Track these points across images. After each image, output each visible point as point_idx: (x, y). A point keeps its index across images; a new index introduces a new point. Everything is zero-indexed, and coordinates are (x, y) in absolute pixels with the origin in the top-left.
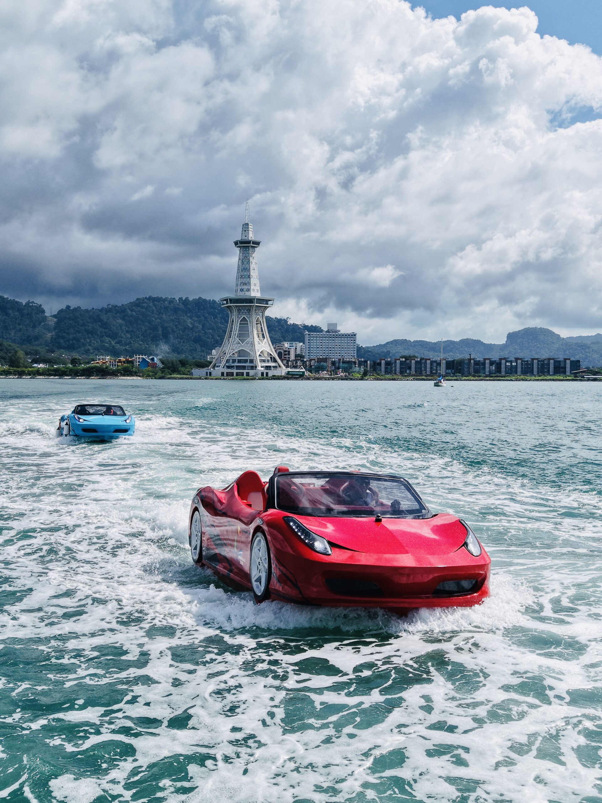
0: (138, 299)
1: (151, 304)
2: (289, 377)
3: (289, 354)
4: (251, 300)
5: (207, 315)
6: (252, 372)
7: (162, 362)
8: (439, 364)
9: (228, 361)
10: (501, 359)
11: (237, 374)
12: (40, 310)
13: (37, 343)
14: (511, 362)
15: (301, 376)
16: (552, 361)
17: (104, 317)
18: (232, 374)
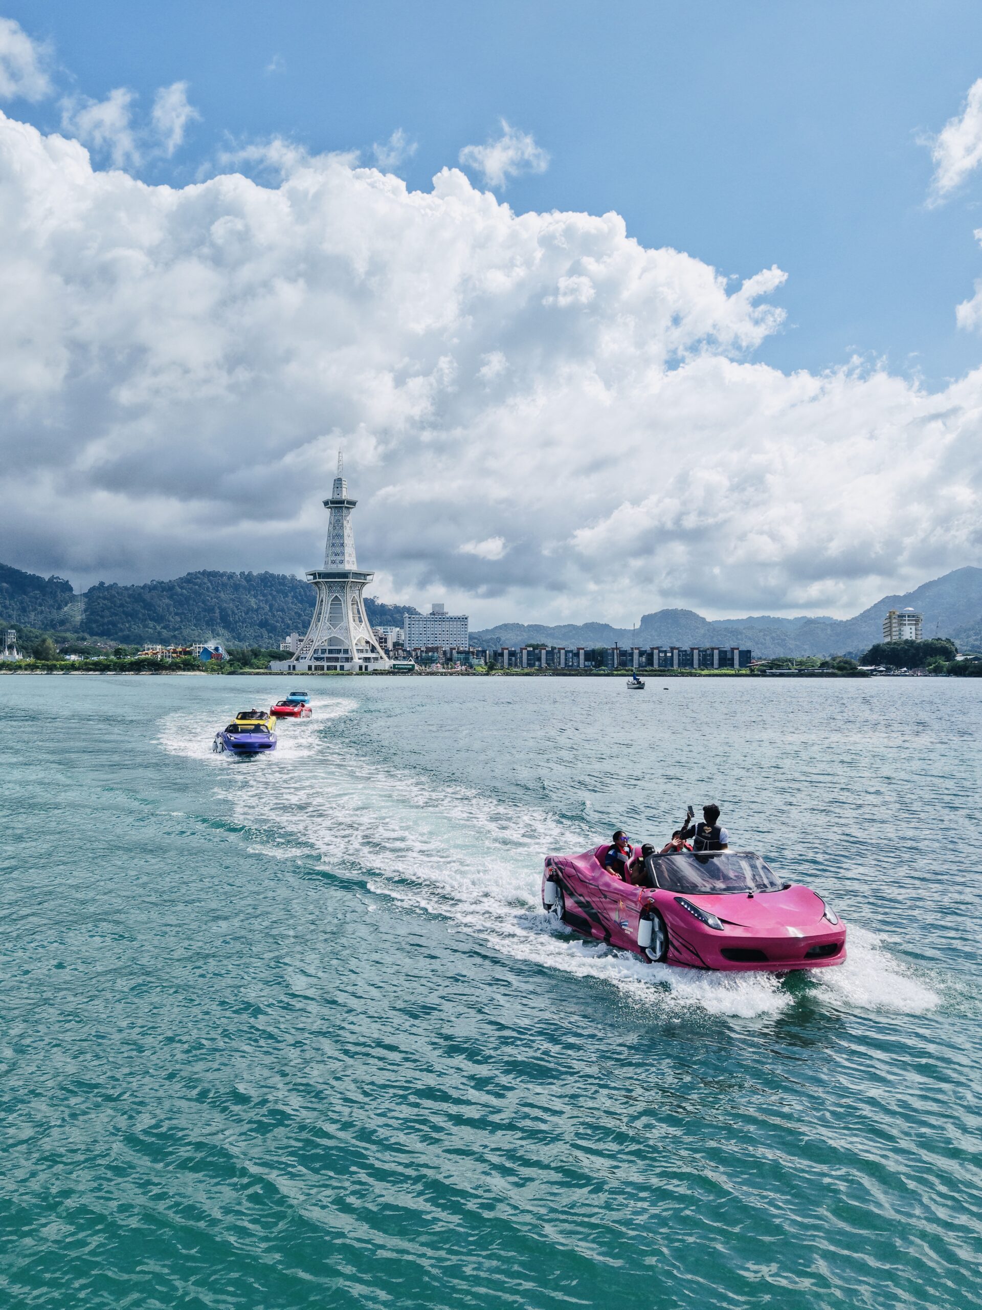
0: (189, 574)
1: (206, 580)
2: (395, 671)
3: (386, 642)
4: (345, 575)
5: (275, 593)
6: (347, 666)
7: (229, 653)
8: (577, 655)
9: (316, 651)
10: (652, 649)
11: (329, 668)
12: (66, 587)
13: (62, 628)
14: (665, 652)
15: (410, 671)
16: (716, 652)
17: (147, 596)
18: (322, 668)
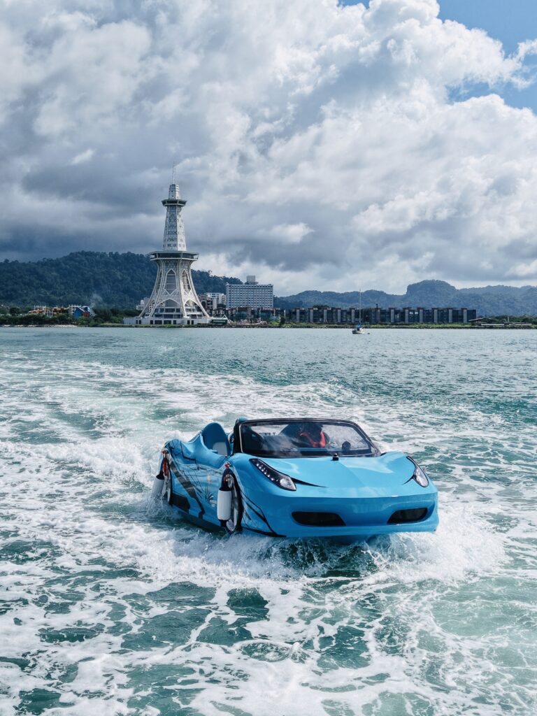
0: (71, 254)
1: (84, 259)
2: (213, 325)
3: (212, 304)
4: (178, 255)
5: (135, 268)
6: (179, 321)
7: (95, 311)
8: (350, 313)
9: (156, 310)
10: (405, 309)
11: (165, 322)
14: (414, 311)
15: (224, 324)
16: (450, 311)
17: (40, 271)
18: (160, 322)
